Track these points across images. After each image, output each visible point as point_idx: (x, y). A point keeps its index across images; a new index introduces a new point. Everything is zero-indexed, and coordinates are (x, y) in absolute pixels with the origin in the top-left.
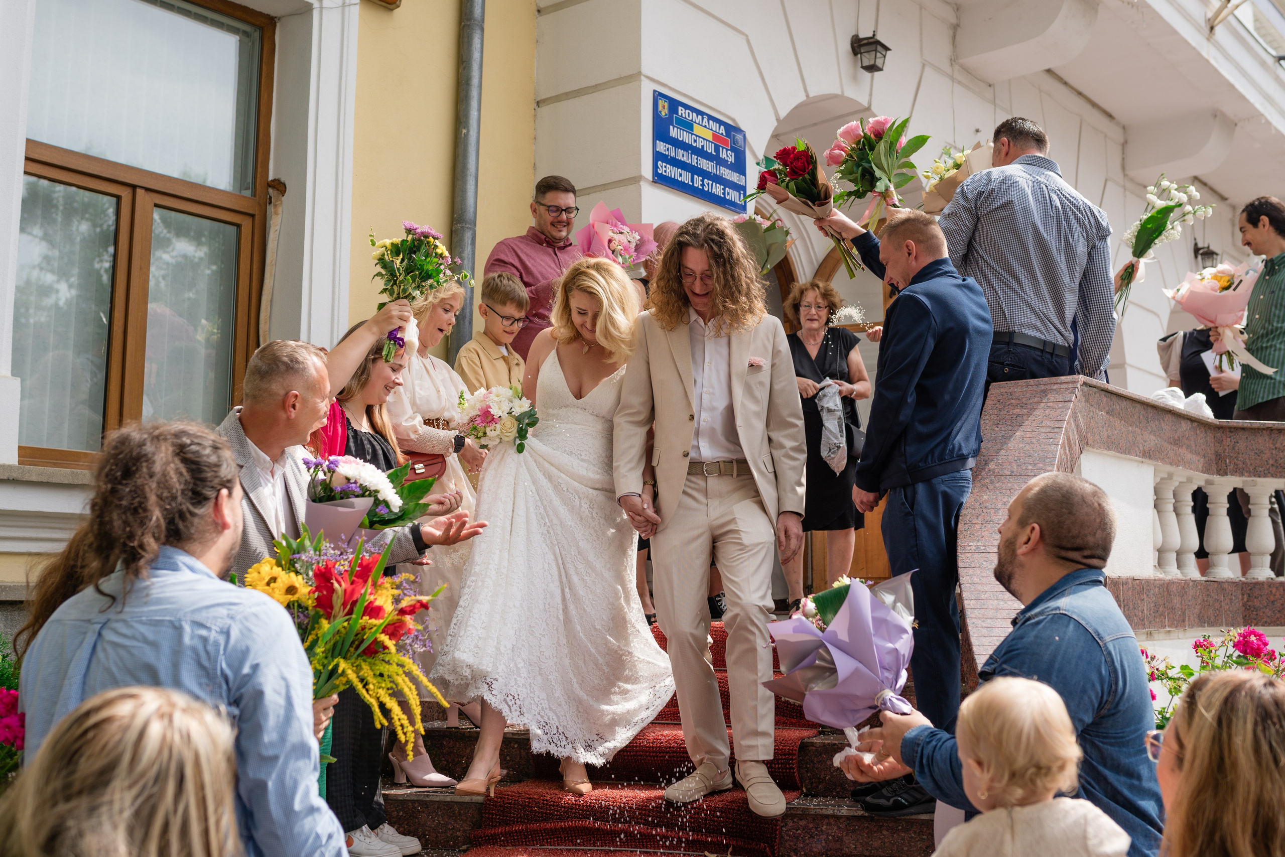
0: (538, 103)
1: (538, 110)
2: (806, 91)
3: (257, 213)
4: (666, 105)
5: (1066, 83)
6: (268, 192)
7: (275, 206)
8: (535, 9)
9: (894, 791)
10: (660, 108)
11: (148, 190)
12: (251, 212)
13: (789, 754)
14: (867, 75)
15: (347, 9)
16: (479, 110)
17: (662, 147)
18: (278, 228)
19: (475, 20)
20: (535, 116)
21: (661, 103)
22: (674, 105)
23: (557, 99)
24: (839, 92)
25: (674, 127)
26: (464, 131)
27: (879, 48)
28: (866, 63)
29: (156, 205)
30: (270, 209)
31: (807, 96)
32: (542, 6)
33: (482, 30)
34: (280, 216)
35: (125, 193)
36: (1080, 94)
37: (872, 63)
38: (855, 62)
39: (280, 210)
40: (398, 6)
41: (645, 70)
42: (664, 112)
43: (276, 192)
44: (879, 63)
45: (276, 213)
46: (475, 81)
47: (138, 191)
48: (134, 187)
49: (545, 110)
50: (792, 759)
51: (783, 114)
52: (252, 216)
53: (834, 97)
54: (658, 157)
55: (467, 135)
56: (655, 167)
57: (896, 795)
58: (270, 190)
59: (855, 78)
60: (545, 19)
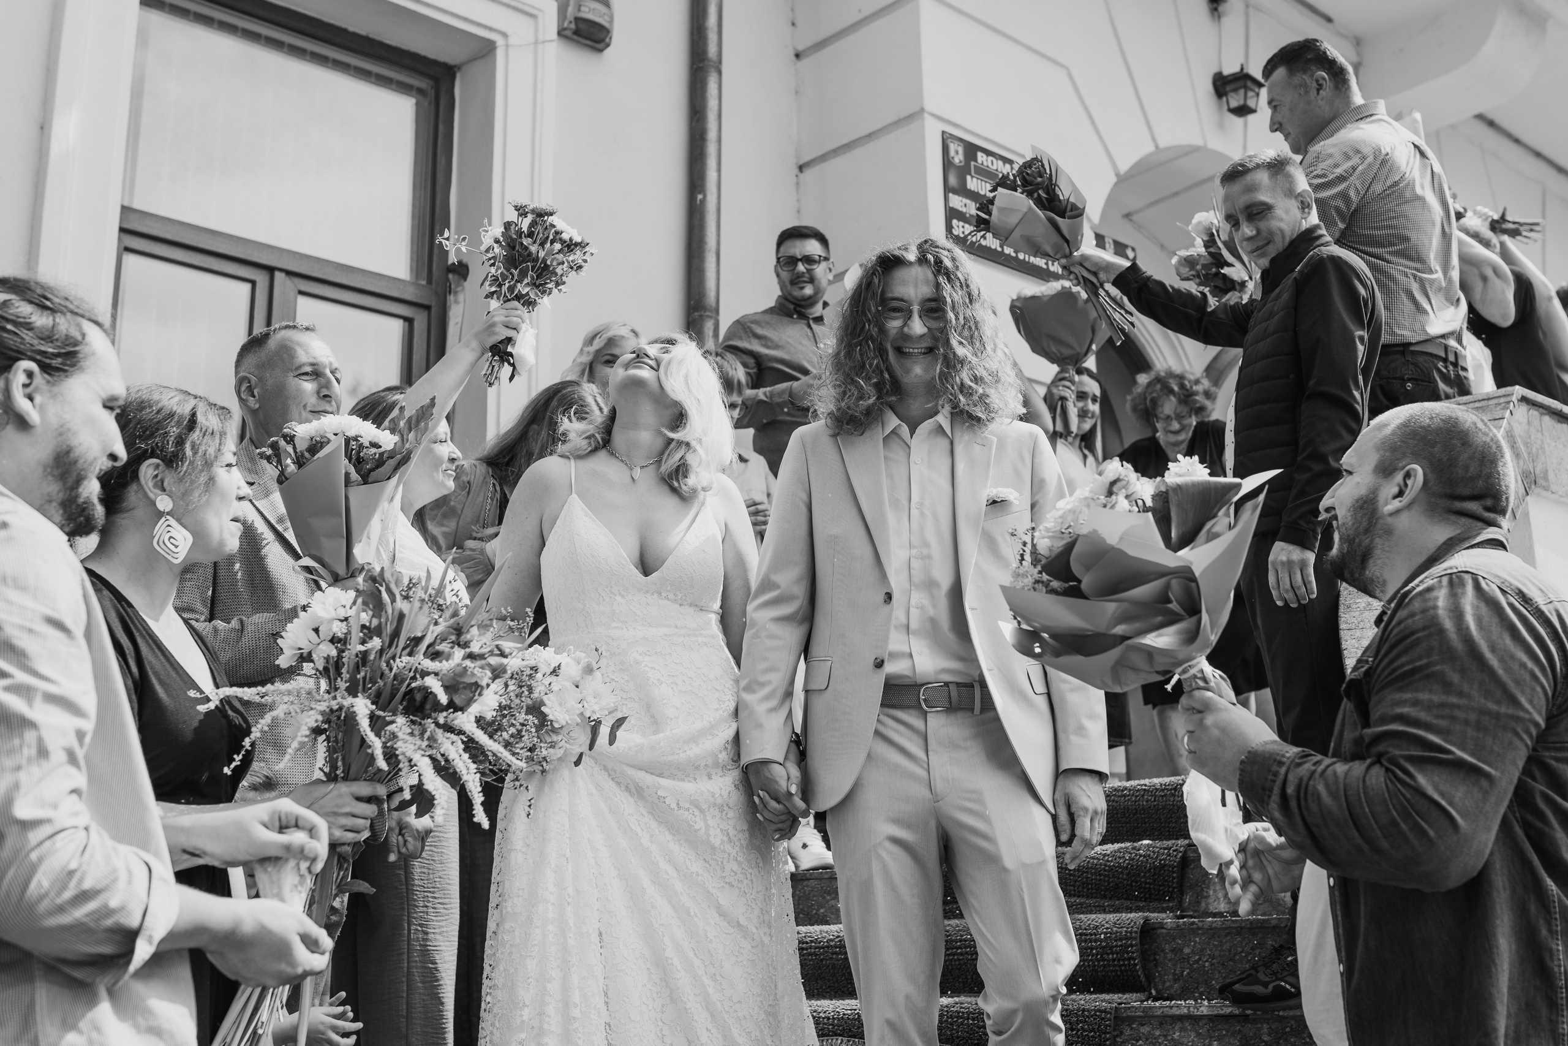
0: (801, 168)
1: (801, 176)
2: (1154, 139)
3: (433, 304)
4: (961, 150)
5: (1517, 141)
6: (447, 279)
7: (456, 293)
8: (792, 53)
9: (1275, 973)
10: (952, 153)
11: (289, 273)
12: (426, 302)
13: (1127, 938)
14: (1237, 121)
15: (540, 47)
16: (719, 170)
17: (957, 202)
18: (459, 320)
19: (709, 60)
20: (798, 184)
21: (953, 147)
22: (971, 150)
23: (823, 158)
24: (1199, 142)
25: (972, 177)
26: (700, 197)
27: (1249, 84)
28: (1234, 104)
29: (301, 293)
30: (451, 298)
31: (1157, 147)
32: (800, 48)
33: (720, 73)
34: (461, 305)
35: (261, 278)
36: (1538, 155)
37: (1242, 102)
38: (1220, 106)
39: (461, 297)
40: (608, 45)
41: (929, 105)
42: (958, 158)
43: (456, 277)
44: (1251, 103)
45: (456, 302)
46: (712, 135)
47: (277, 274)
48: (271, 270)
49: (809, 173)
50: (1132, 946)
51: (1124, 168)
52: (427, 308)
53: (1194, 150)
54: (952, 214)
55: (703, 201)
56: (949, 228)
57: (1277, 979)
58: (450, 276)
59: (1221, 126)
60: (805, 62)
